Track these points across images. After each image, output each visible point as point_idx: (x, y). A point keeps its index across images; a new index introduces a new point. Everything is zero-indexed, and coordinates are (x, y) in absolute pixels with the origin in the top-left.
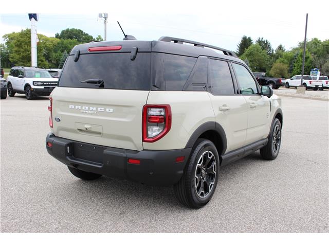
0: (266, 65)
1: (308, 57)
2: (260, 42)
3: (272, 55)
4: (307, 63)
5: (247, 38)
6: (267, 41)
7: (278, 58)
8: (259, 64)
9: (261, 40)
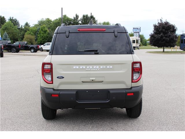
0: (18, 36)
1: (46, 31)
2: (11, 20)
3: (21, 29)
4: (46, 34)
5: (2, 17)
6: (16, 20)
7: (26, 32)
8: (13, 36)
9: (12, 18)
